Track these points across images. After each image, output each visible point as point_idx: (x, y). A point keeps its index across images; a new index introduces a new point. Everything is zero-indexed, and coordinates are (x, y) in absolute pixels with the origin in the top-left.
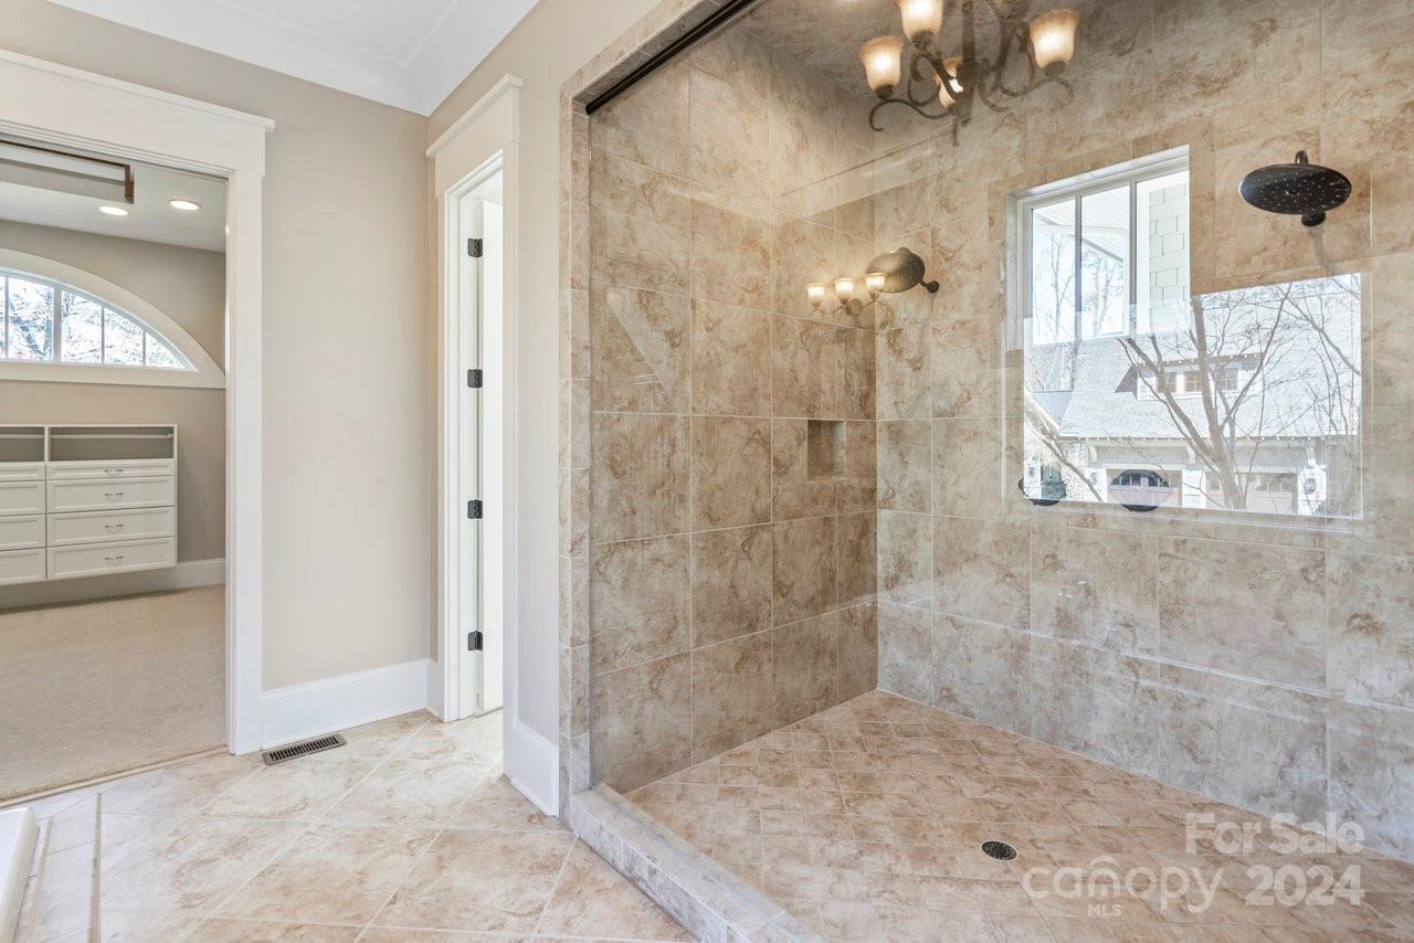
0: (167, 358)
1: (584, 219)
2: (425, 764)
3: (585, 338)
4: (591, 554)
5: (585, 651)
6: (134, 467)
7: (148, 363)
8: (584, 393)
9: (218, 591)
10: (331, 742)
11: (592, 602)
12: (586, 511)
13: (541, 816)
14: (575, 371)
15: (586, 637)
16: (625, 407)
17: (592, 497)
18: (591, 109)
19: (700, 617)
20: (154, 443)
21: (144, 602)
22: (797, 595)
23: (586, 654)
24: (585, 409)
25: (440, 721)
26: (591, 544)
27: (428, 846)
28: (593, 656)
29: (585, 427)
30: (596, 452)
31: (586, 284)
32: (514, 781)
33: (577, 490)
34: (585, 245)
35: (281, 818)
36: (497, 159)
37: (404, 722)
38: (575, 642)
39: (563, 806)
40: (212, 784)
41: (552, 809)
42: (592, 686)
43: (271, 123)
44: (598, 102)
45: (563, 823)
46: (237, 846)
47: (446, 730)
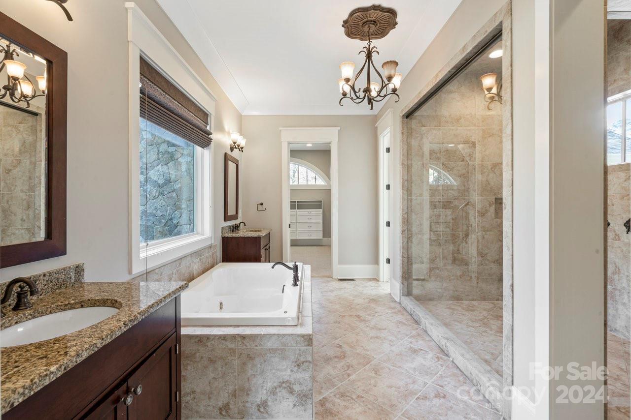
0: (321, 182)
1: (405, 147)
2: (372, 288)
3: (406, 178)
4: (408, 235)
5: (406, 260)
6: (314, 212)
7: (317, 183)
8: (405, 192)
9: (329, 246)
10: (352, 280)
11: (408, 248)
12: (406, 223)
13: (396, 301)
14: (403, 187)
15: (406, 256)
16: (418, 196)
17: (408, 220)
18: (407, 117)
19: (445, 258)
20: (317, 205)
21: (315, 247)
22: (489, 258)
23: (406, 261)
24: (406, 197)
25: (379, 281)
26: (407, 232)
27: (368, 300)
28: (408, 262)
29: (406, 201)
30: (409, 208)
31: (406, 164)
32: (392, 294)
33: (403, 218)
34: (406, 154)
35: (340, 289)
36: (388, 130)
37: (370, 280)
38: (403, 257)
39: (400, 299)
40: (328, 282)
41: (398, 300)
42: (408, 270)
43: (339, 128)
44: (409, 115)
45: (400, 304)
46: (331, 291)
47: (379, 283)
